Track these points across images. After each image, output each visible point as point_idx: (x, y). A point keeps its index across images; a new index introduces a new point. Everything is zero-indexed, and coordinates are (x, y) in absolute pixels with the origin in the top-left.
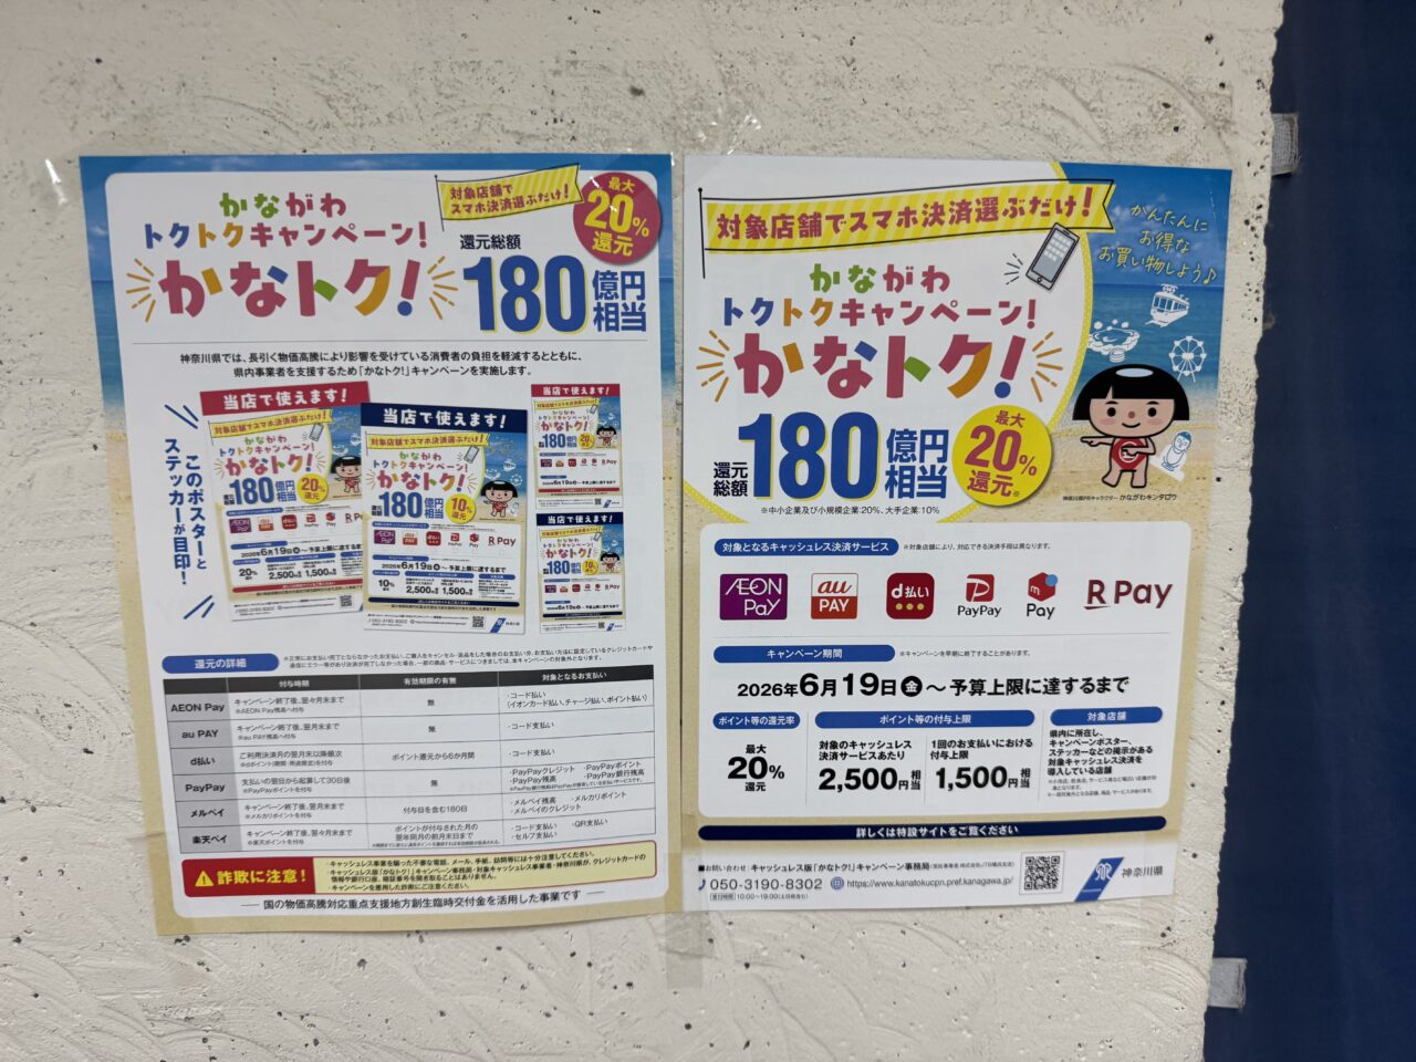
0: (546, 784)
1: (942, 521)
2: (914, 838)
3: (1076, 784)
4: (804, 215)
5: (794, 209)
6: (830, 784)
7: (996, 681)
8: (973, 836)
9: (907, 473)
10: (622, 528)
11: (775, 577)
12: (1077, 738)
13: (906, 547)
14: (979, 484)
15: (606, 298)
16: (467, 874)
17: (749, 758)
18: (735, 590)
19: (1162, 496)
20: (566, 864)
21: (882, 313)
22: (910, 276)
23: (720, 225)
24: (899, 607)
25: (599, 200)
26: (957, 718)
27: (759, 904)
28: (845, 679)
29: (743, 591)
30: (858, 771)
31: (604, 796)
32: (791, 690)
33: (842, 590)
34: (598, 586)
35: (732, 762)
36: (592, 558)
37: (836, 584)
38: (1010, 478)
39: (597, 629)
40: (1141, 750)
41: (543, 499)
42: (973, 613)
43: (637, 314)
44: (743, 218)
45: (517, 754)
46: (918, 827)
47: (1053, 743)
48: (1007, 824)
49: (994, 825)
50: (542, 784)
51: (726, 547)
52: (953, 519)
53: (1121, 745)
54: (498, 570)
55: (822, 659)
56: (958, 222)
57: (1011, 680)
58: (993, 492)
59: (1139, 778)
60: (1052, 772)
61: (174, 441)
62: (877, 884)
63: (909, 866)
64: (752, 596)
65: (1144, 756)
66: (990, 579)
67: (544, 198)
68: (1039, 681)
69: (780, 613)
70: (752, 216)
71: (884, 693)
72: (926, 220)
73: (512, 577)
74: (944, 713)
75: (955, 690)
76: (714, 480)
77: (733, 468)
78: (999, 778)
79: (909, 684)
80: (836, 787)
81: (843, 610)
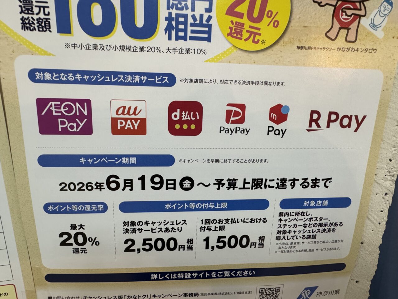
1: (208, 61)
2: (189, 279)
3: (293, 246)
6: (131, 248)
7: (245, 180)
8: (227, 277)
11: (81, 102)
12: (296, 217)
13: (182, 80)
14: (236, 32)
17: (73, 232)
18: (50, 111)
19: (366, 50)
24: (177, 126)
26: (218, 205)
28: (139, 179)
29: (56, 112)
30: (150, 240)
32: (99, 186)
33: (134, 113)
35: (61, 235)
37: (130, 108)
38: (259, 29)
40: (336, 224)
42: (230, 132)
46: (192, 272)
47: (280, 220)
48: (248, 270)
49: (240, 270)
51: (38, 75)
52: (216, 59)
53: (323, 221)
55: (121, 165)
57: (255, 179)
58: (246, 40)
59: (333, 242)
60: (278, 238)
63: (186, 295)
64: (63, 116)
65: (338, 228)
66: (242, 107)
68: (273, 180)
69: (87, 130)
71: (167, 188)
74: (209, 202)
75: (217, 186)
76: (21, 16)
77: (36, 6)
78: (244, 242)
79: (185, 182)
80: (136, 250)
81: (136, 128)
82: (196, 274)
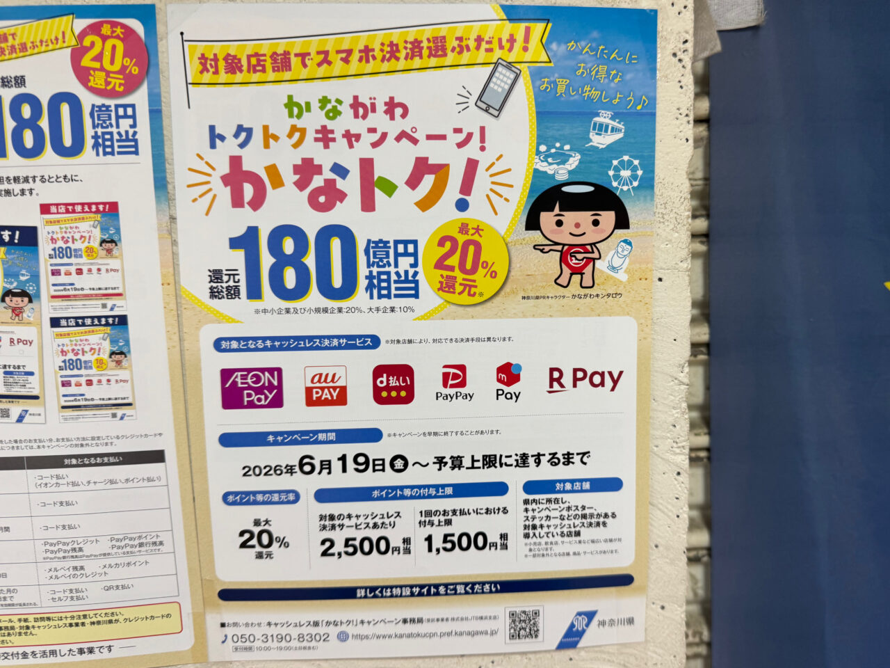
0: (74, 554)
1: (418, 319)
2: (408, 596)
3: (549, 546)
4: (275, 53)
5: (266, 49)
6: (330, 551)
7: (473, 457)
8: (460, 594)
9: (384, 277)
10: (127, 328)
11: (271, 371)
12: (548, 506)
13: (387, 342)
14: (447, 286)
15: (102, 127)
16: (11, 632)
17: (256, 530)
18: (235, 383)
19: (609, 295)
20: (99, 623)
21: (351, 138)
22: (373, 105)
23: (201, 63)
24: (384, 394)
25: (93, 44)
26: (440, 491)
27: (274, 655)
28: (339, 459)
29: (242, 383)
30: (354, 539)
31: (129, 564)
32: (290, 470)
33: (332, 381)
34: (109, 381)
35: (242, 534)
36: (102, 356)
37: (327, 375)
38: (474, 281)
39: (110, 419)
40: (606, 516)
41: (54, 304)
42: (449, 398)
43: (131, 141)
44: (220, 57)
45: (47, 528)
46: (411, 587)
47: (526, 510)
48: (490, 583)
49: (479, 583)
50: (71, 554)
51: (224, 344)
52: (427, 316)
53: (587, 511)
54: (19, 367)
55: (317, 442)
56: (412, 59)
57: (486, 456)
58: (460, 294)
59: (606, 541)
60: (527, 536)
62: (378, 637)
63: (405, 621)
64: (250, 388)
65: (609, 521)
66: (462, 368)
67: (44, 44)
68: (511, 456)
69: (277, 402)
70: (229, 55)
71: (374, 470)
72: (384, 56)
73: (31, 374)
74: (429, 487)
75: (438, 466)
76: (210, 285)
77: (226, 275)
78: (480, 542)
79: (397, 462)
80: (336, 554)
81: (335, 398)
82: (418, 589)
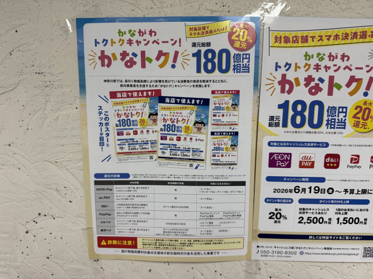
0: (210, 218)
1: (344, 137)
2: (328, 239)
4: (303, 36)
5: (300, 34)
6: (302, 222)
7: (358, 190)
8: (347, 240)
9: (333, 121)
10: (238, 137)
11: (288, 154)
13: (332, 145)
14: (356, 125)
15: (237, 62)
16: (185, 245)
17: (276, 212)
18: (274, 158)
20: (216, 243)
21: (327, 68)
22: (337, 56)
23: (275, 39)
24: (328, 165)
25: (236, 31)
26: (345, 202)
27: (276, 258)
28: (309, 188)
29: (277, 158)
30: (311, 218)
31: (228, 222)
32: (291, 191)
33: (310, 159)
34: (229, 155)
35: (270, 214)
36: (228, 146)
37: (308, 157)
38: (367, 123)
39: (228, 169)
41: (213, 127)
42: (352, 167)
43: (247, 67)
44: (283, 37)
45: (202, 207)
46: (329, 236)
48: (358, 236)
49: (354, 236)
50: (209, 217)
51: (272, 144)
52: (347, 136)
54: (198, 149)
55: (302, 181)
56: (353, 39)
57: (363, 190)
58: (361, 128)
61: (101, 107)
62: (315, 254)
63: (325, 248)
64: (279, 160)
66: (358, 156)
67: (219, 31)
68: (372, 190)
69: (289, 166)
70: (285, 36)
71: (321, 193)
72: (343, 38)
73: (202, 152)
74: (340, 200)
75: (345, 192)
76: (269, 122)
77: (275, 118)
78: (357, 221)
79: (330, 190)
80: (304, 223)
81: (310, 165)
82: (332, 237)
